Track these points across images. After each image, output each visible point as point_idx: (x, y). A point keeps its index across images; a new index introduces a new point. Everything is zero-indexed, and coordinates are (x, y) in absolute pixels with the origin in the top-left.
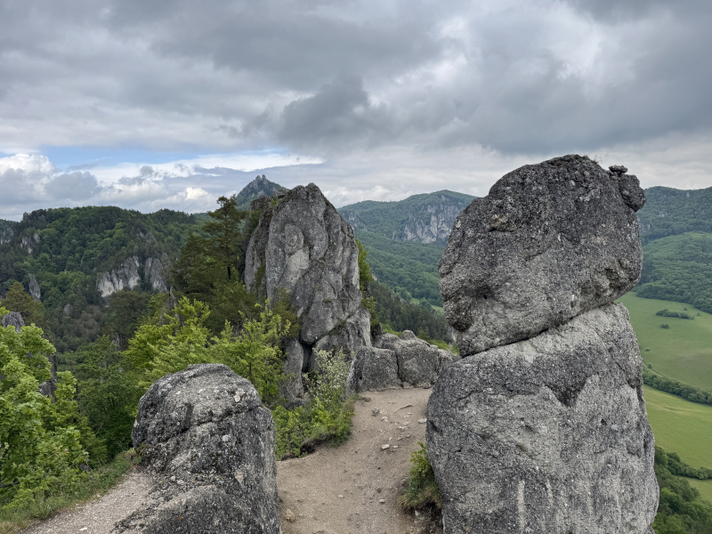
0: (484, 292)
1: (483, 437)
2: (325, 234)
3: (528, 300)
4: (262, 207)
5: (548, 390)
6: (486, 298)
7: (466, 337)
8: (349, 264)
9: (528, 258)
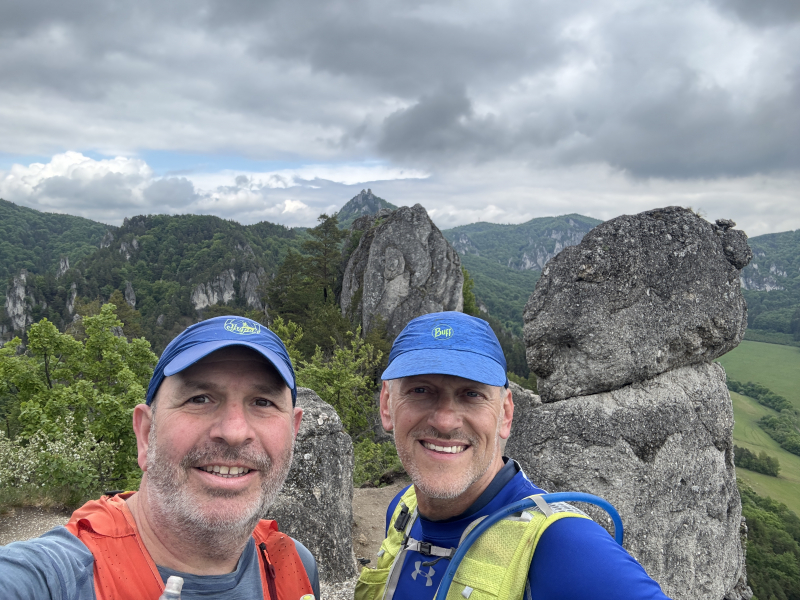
0: (567, 341)
1: (556, 484)
2: (429, 260)
3: (610, 352)
4: (363, 227)
5: (625, 444)
6: (569, 347)
7: (547, 384)
8: (452, 293)
9: (614, 311)
